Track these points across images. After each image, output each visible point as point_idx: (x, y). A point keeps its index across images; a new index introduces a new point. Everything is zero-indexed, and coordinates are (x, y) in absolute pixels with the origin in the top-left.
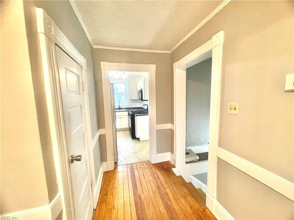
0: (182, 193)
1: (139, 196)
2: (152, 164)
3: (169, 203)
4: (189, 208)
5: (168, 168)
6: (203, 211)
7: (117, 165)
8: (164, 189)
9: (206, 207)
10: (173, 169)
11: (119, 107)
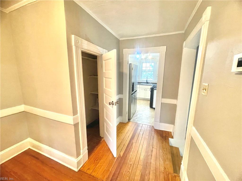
0: (165, 156)
1: (132, 144)
2: (155, 129)
3: (150, 157)
4: (163, 168)
5: (166, 136)
6: (174, 177)
7: (130, 121)
8: (152, 147)
9: (180, 176)
10: (170, 139)
11: (147, 82)
